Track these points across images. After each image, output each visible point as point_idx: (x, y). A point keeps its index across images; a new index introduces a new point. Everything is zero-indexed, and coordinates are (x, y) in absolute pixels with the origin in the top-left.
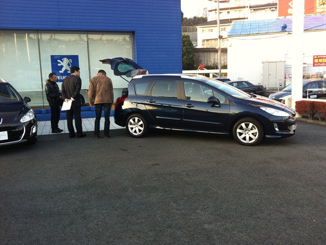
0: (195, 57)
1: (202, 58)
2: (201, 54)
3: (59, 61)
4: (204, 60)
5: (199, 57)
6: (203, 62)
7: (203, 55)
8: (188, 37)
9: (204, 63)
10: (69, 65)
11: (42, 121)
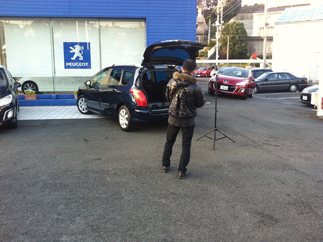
0: (248, 46)
1: (256, 47)
2: (255, 43)
3: (71, 48)
4: (259, 49)
5: (253, 45)
6: (256, 52)
7: (258, 43)
8: (242, 24)
9: (258, 52)
10: (80, 52)
11: (51, 105)
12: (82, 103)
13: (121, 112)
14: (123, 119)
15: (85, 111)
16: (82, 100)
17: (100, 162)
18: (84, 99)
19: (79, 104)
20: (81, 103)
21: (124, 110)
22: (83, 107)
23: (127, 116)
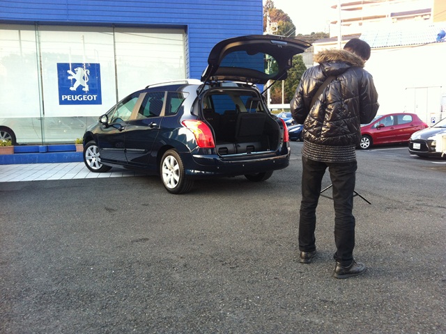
8: (300, 57)
11: (38, 163)
12: (92, 153)
13: (166, 161)
14: (170, 172)
15: (98, 167)
16: (92, 149)
17: (146, 244)
18: (95, 147)
19: (87, 156)
20: (89, 155)
21: (172, 158)
22: (94, 160)
23: (177, 167)
